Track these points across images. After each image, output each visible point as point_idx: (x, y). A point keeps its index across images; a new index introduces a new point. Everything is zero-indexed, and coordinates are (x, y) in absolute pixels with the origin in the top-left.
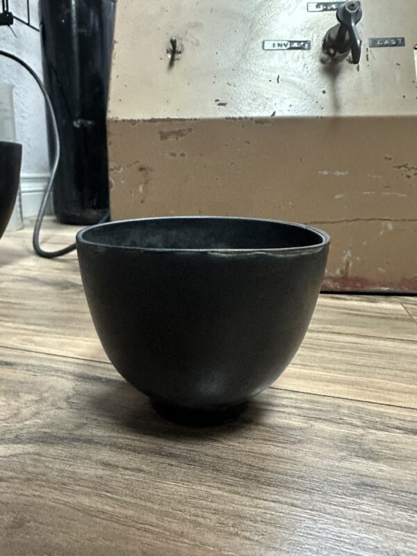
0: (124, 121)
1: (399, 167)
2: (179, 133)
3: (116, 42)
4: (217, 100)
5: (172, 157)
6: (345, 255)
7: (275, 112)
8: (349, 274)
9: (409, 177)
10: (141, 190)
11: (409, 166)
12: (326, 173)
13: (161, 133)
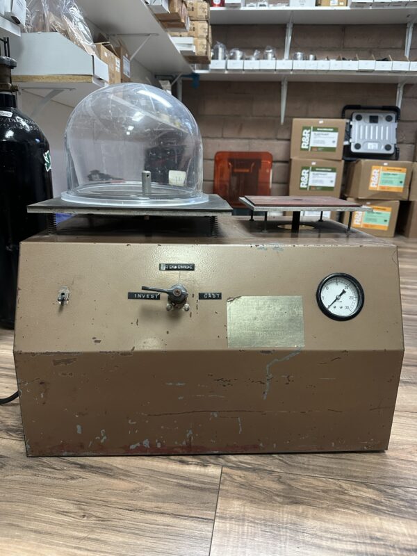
0: (26, 353)
1: (218, 380)
2: (68, 361)
3: (19, 289)
4: (94, 338)
5: (63, 376)
6: (187, 433)
7: (134, 348)
8: (192, 444)
9: (224, 386)
10: (42, 396)
11: (224, 379)
12: (171, 384)
13: (54, 361)
